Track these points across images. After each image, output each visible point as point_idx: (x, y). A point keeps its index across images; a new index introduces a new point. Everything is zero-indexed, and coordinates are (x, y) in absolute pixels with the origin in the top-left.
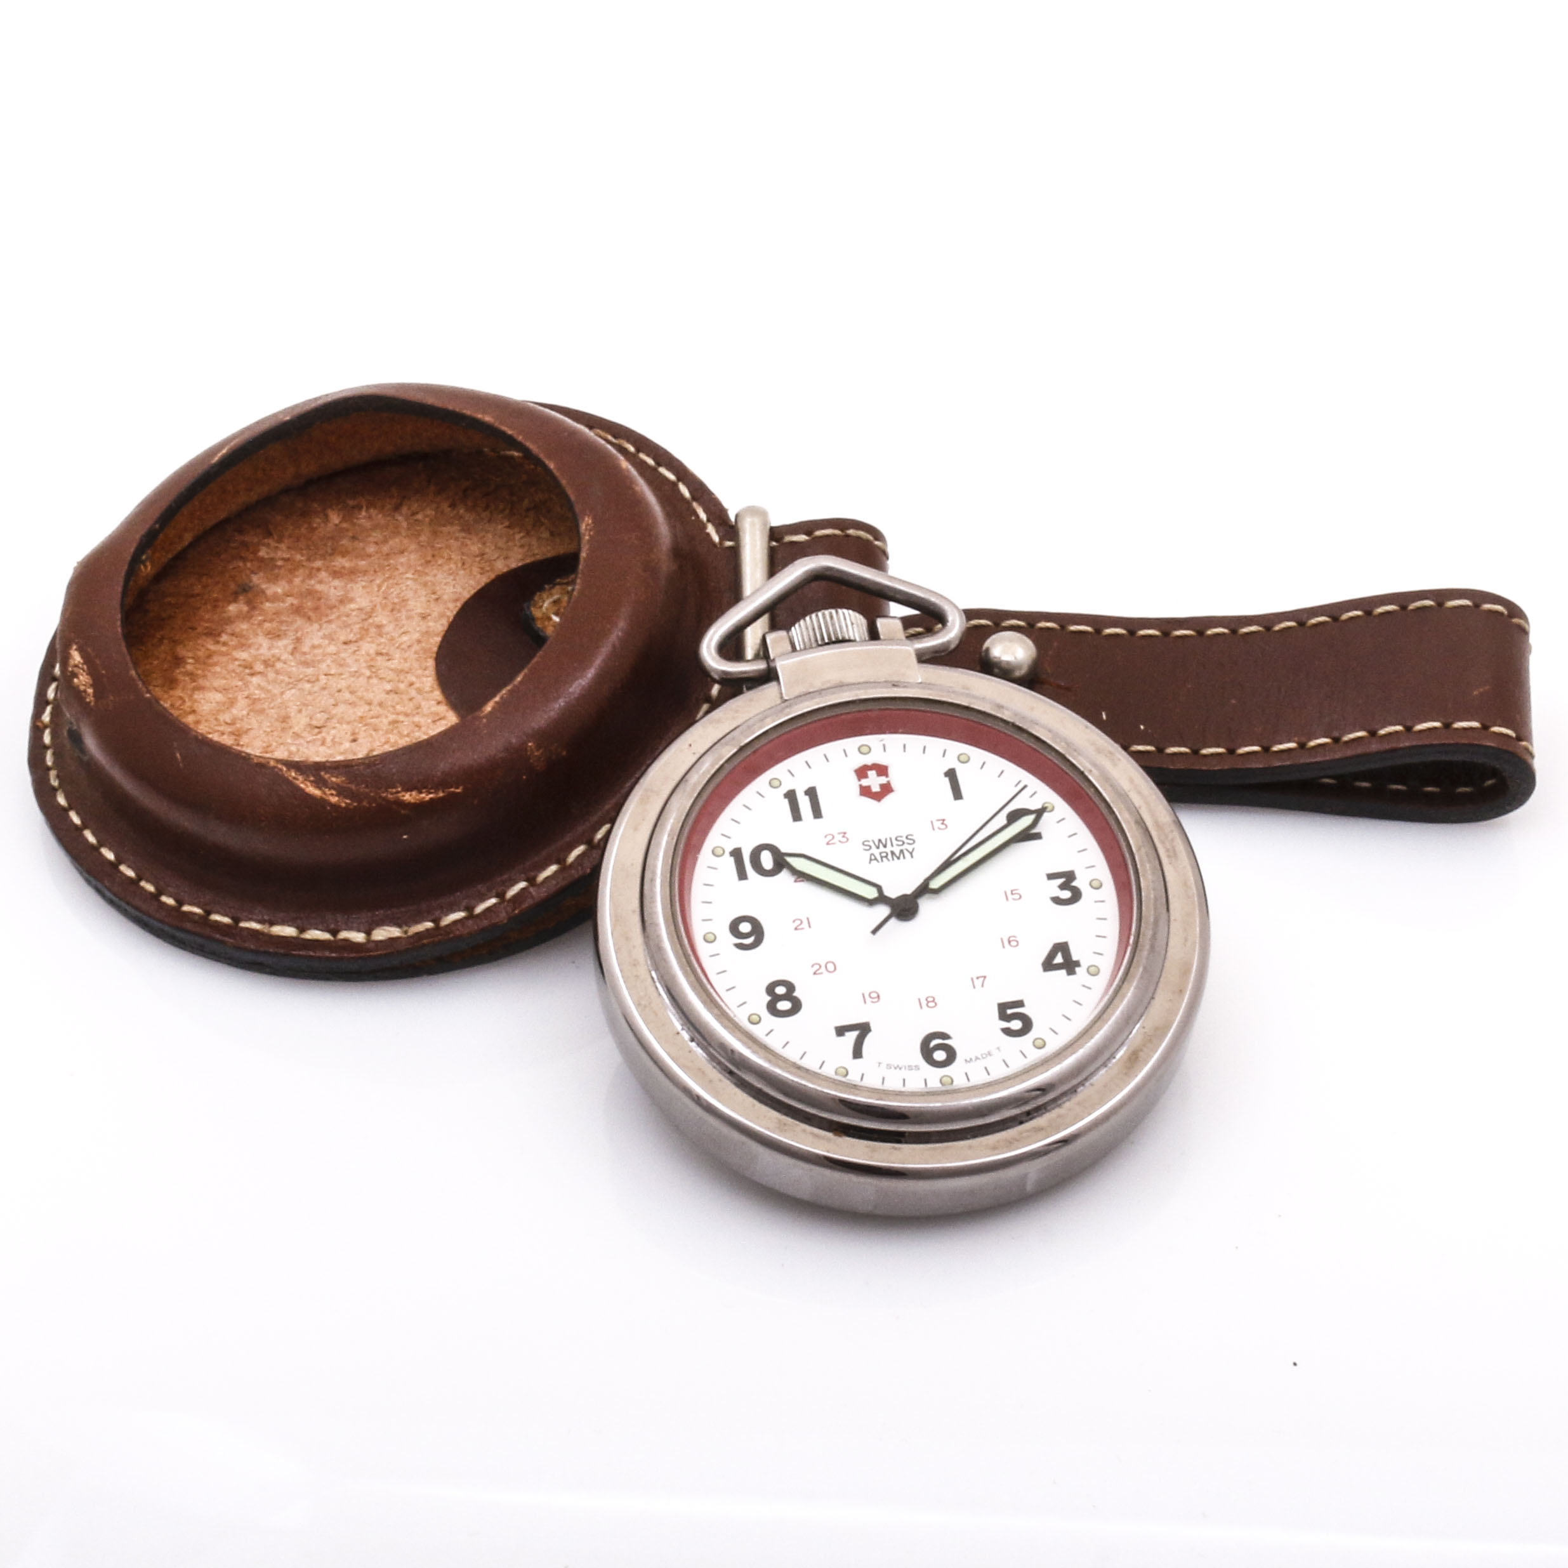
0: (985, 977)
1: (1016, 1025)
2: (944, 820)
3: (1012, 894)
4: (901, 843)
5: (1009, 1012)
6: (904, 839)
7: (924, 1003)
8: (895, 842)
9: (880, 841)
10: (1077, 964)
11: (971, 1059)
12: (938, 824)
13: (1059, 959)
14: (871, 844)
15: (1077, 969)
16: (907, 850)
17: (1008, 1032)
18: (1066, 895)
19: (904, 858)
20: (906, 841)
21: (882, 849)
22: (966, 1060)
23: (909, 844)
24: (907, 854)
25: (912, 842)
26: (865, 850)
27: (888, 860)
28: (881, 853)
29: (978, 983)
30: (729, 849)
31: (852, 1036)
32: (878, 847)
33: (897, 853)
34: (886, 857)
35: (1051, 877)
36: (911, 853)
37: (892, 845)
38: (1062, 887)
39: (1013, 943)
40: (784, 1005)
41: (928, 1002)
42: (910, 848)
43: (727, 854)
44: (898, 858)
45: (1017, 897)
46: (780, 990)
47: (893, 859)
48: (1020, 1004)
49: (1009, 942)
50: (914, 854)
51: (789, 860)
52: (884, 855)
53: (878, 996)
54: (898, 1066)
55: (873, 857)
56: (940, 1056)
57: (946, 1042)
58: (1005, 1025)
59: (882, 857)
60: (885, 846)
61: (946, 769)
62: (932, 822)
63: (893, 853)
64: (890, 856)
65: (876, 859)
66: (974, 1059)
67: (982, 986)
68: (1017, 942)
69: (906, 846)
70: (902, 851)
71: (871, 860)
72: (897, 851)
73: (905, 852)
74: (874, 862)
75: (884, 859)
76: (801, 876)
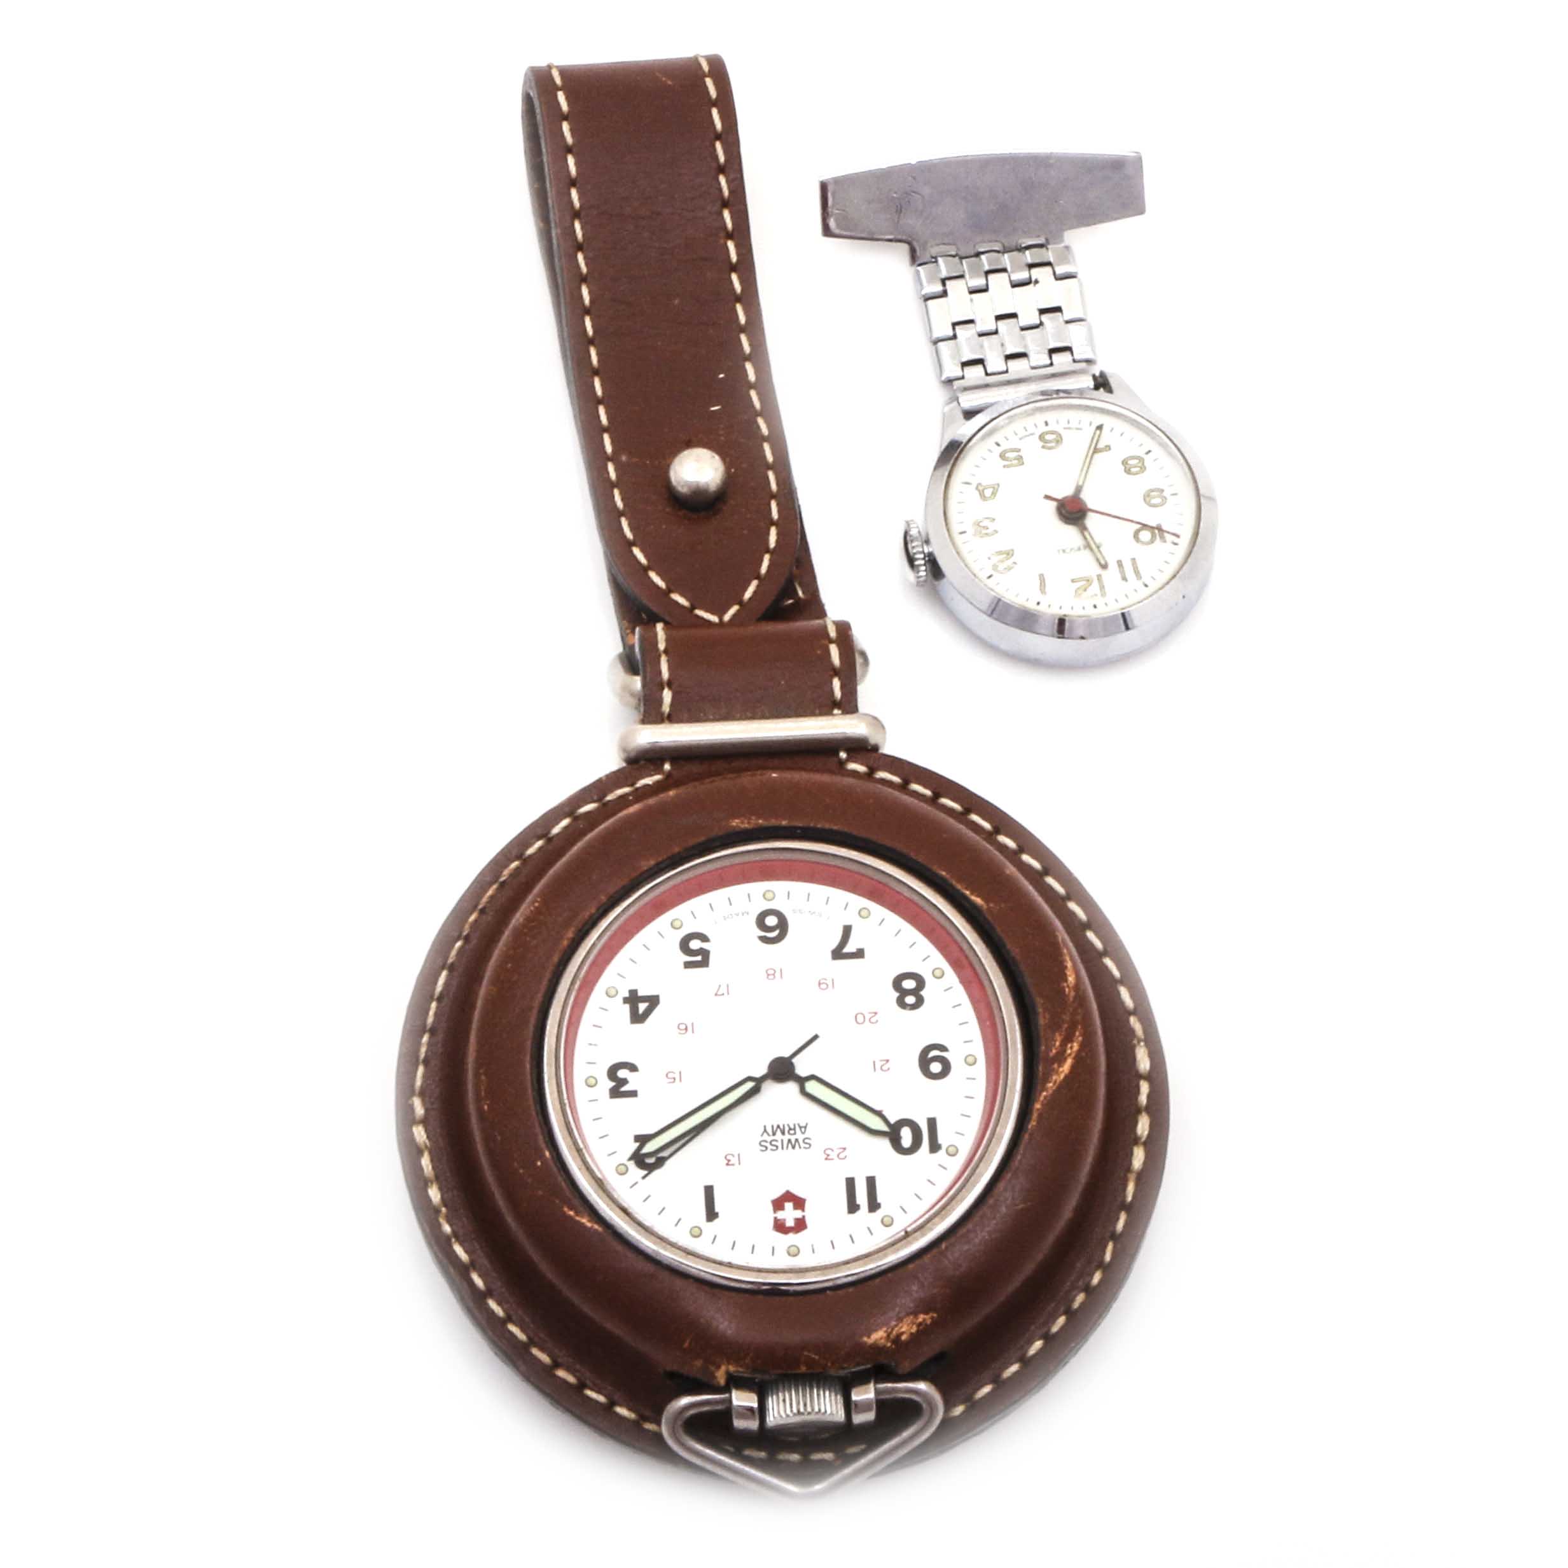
0: (716, 995)
1: (695, 944)
2: (727, 1164)
3: (674, 1079)
4: (774, 1143)
5: (699, 958)
6: (770, 1147)
7: (778, 974)
8: (779, 1144)
9: (793, 1147)
10: (626, 1000)
11: (743, 914)
12: (734, 1160)
13: (642, 1007)
14: (802, 1145)
15: (627, 995)
16: (768, 1135)
17: (704, 938)
18: (622, 1073)
19: (773, 1127)
20: (768, 1145)
21: (793, 1138)
22: (748, 913)
23: (766, 1141)
24: (769, 1130)
25: (763, 1143)
26: (809, 1139)
27: (788, 1125)
28: (795, 1134)
29: (723, 990)
30: (942, 1152)
31: (850, 948)
32: (797, 1140)
33: (779, 1132)
34: (790, 1129)
35: (633, 1094)
36: (765, 1130)
37: (782, 1141)
38: (624, 1082)
39: (683, 1027)
40: (909, 984)
41: (774, 975)
42: (765, 1137)
43: (944, 1147)
44: (778, 1127)
45: (670, 1075)
46: (910, 1000)
47: (784, 1126)
48: (688, 965)
49: (686, 1029)
50: (763, 1130)
51: (886, 1129)
52: (792, 1132)
53: (820, 984)
54: (812, 914)
55: (803, 1130)
56: (771, 921)
57: (763, 934)
58: (705, 946)
59: (794, 1129)
60: (789, 1141)
61: (716, 1221)
62: (739, 1164)
63: (783, 1133)
64: (787, 1129)
65: (800, 1127)
66: (740, 915)
67: (720, 986)
68: (679, 1028)
69: (769, 1139)
70: (774, 1134)
71: (805, 1127)
72: (779, 1136)
73: (771, 1133)
74: (803, 1124)
75: (792, 1127)
76: (879, 1114)
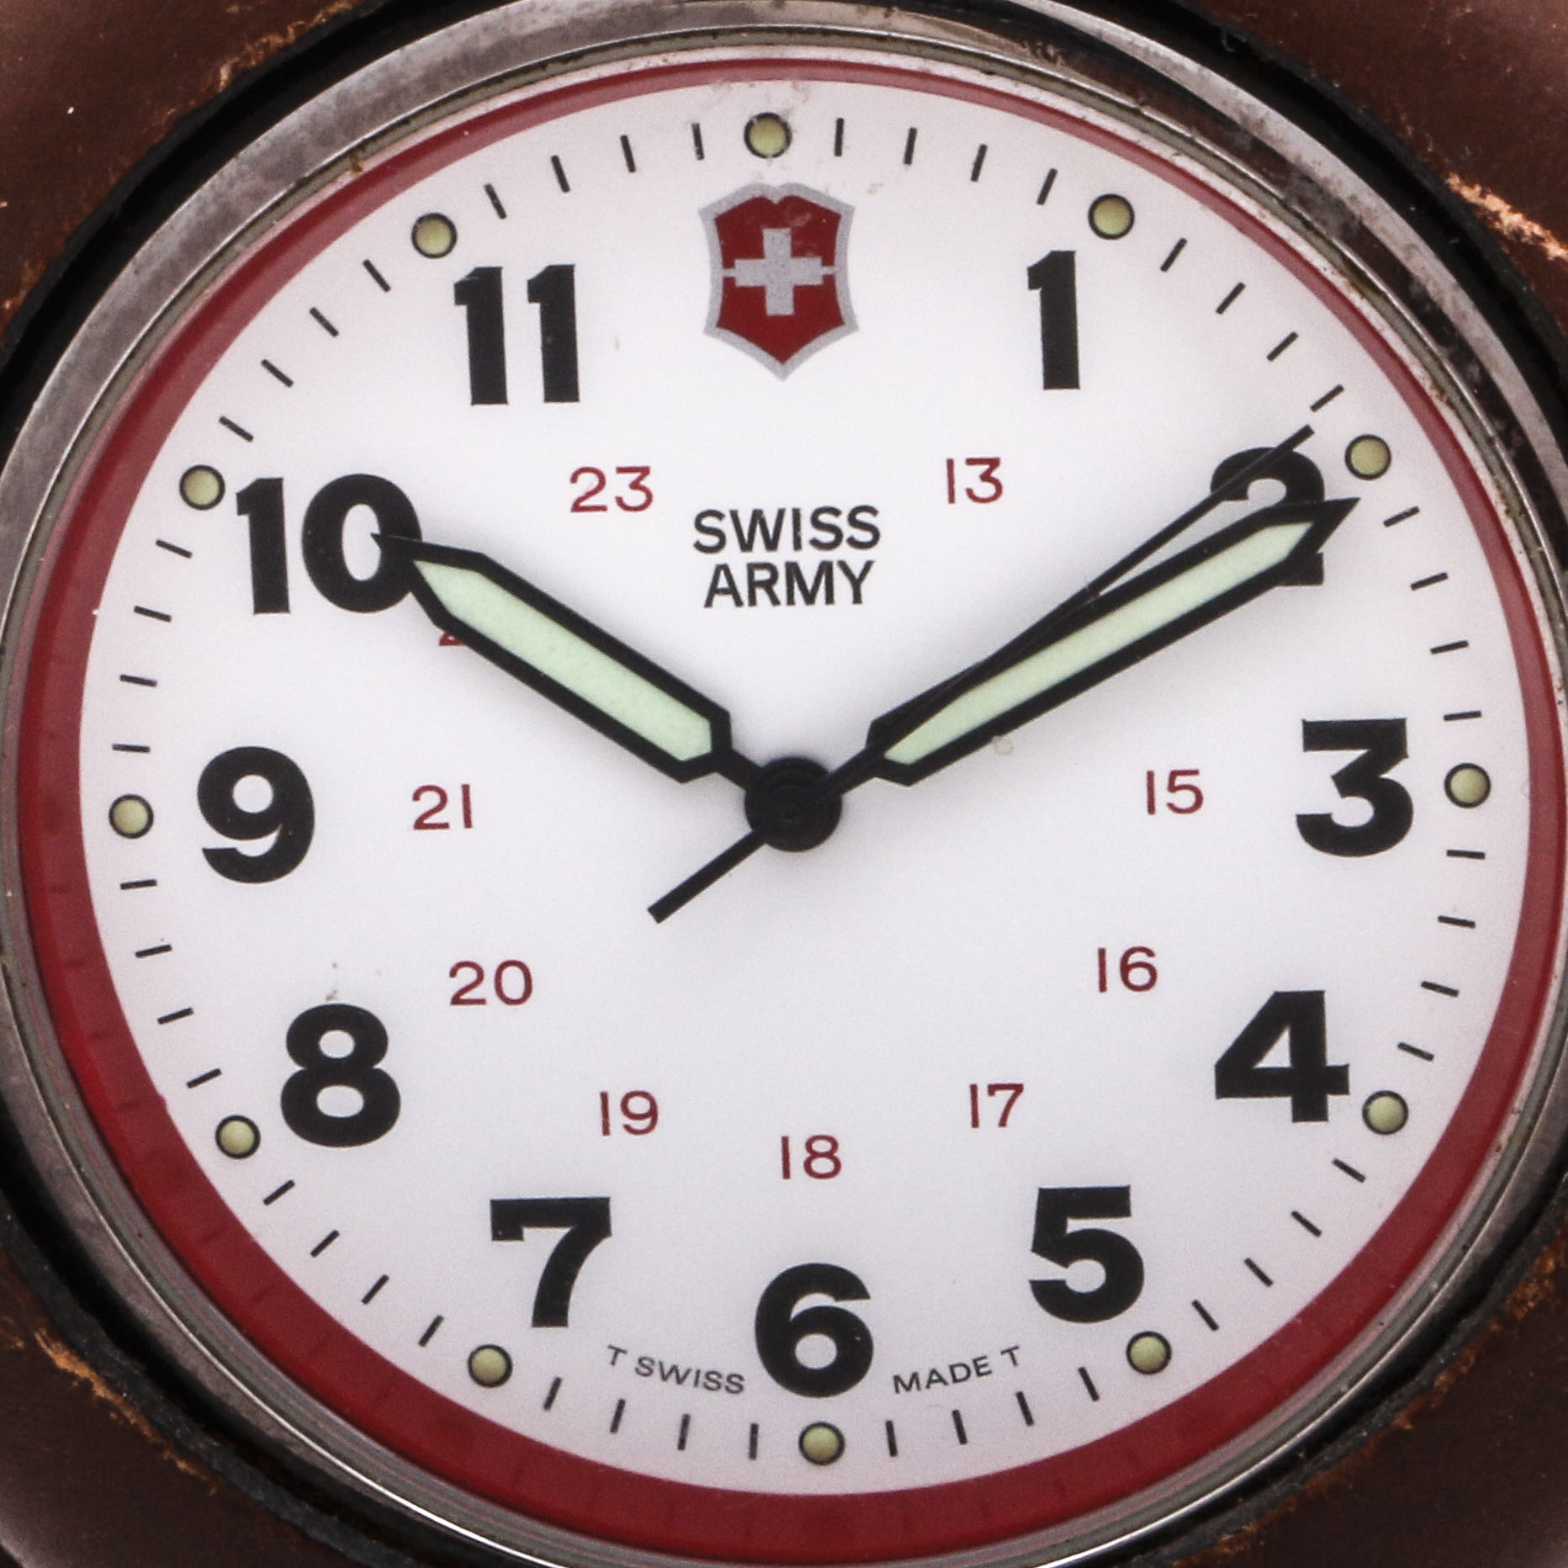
0: (1018, 1089)
1: (1086, 1276)
2: (994, 463)
3: (1173, 788)
4: (827, 537)
5: (1074, 1225)
6: (842, 522)
7: (798, 1155)
8: (808, 532)
9: (757, 516)
10: (1338, 1080)
11: (915, 1377)
12: (968, 477)
13: (1278, 1056)
14: (727, 526)
15: (1333, 1101)
16: (843, 566)
17: (1053, 1298)
18: (1355, 812)
19: (830, 599)
20: (848, 531)
21: (759, 553)
22: (897, 1379)
23: (853, 542)
24: (842, 584)
25: (866, 536)
26: (699, 546)
27: (775, 601)
28: (752, 568)
29: (991, 1107)
30: (237, 482)
31: (543, 1241)
32: (746, 546)
33: (809, 576)
34: (768, 586)
35: (1319, 735)
36: (856, 583)
37: (797, 545)
38: (1347, 783)
39: (1139, 976)
40: (340, 1101)
41: (814, 1155)
42: (856, 559)
43: (230, 501)
44: (810, 598)
45: (1185, 799)
46: (337, 1044)
47: (791, 601)
48: (1115, 1201)
49: (1125, 968)
50: (865, 587)
51: (433, 573)
52: (762, 575)
53: (653, 1113)
54: (674, 1369)
55: (723, 583)
56: (817, 1351)
57: (851, 1306)
58: (1050, 1270)
59: (753, 585)
60: (772, 545)
61: (1037, 255)
62: (950, 463)
63: (793, 570)
64: (780, 589)
65: (732, 590)
66: (923, 1379)
67: (1003, 1122)
68: (1153, 972)
69: (844, 552)
70: (825, 569)
71: (714, 590)
72: (809, 560)
73: (839, 576)
74: (724, 602)
75: (761, 593)
76: (456, 631)
